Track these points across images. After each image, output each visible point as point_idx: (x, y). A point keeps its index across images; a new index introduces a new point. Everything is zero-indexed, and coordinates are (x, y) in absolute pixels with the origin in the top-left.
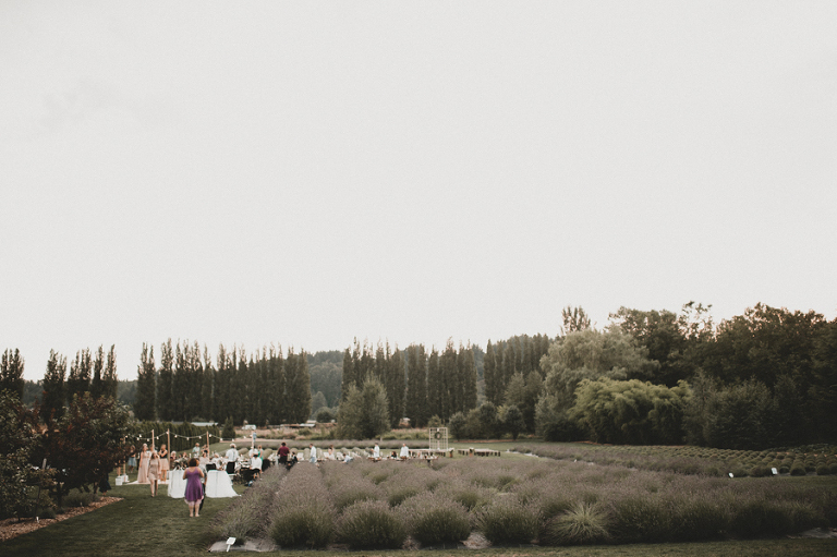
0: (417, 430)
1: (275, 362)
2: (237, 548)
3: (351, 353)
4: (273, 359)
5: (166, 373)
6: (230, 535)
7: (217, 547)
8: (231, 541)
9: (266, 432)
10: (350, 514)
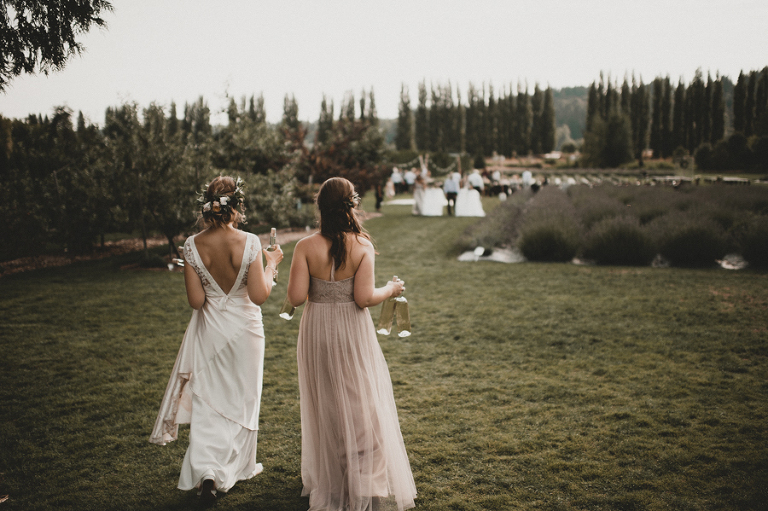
0: (661, 161)
1: (522, 97)
2: (486, 258)
3: (597, 86)
4: (520, 95)
5: (422, 110)
6: (479, 245)
7: (466, 257)
8: (480, 251)
9: (514, 161)
10: (600, 229)
